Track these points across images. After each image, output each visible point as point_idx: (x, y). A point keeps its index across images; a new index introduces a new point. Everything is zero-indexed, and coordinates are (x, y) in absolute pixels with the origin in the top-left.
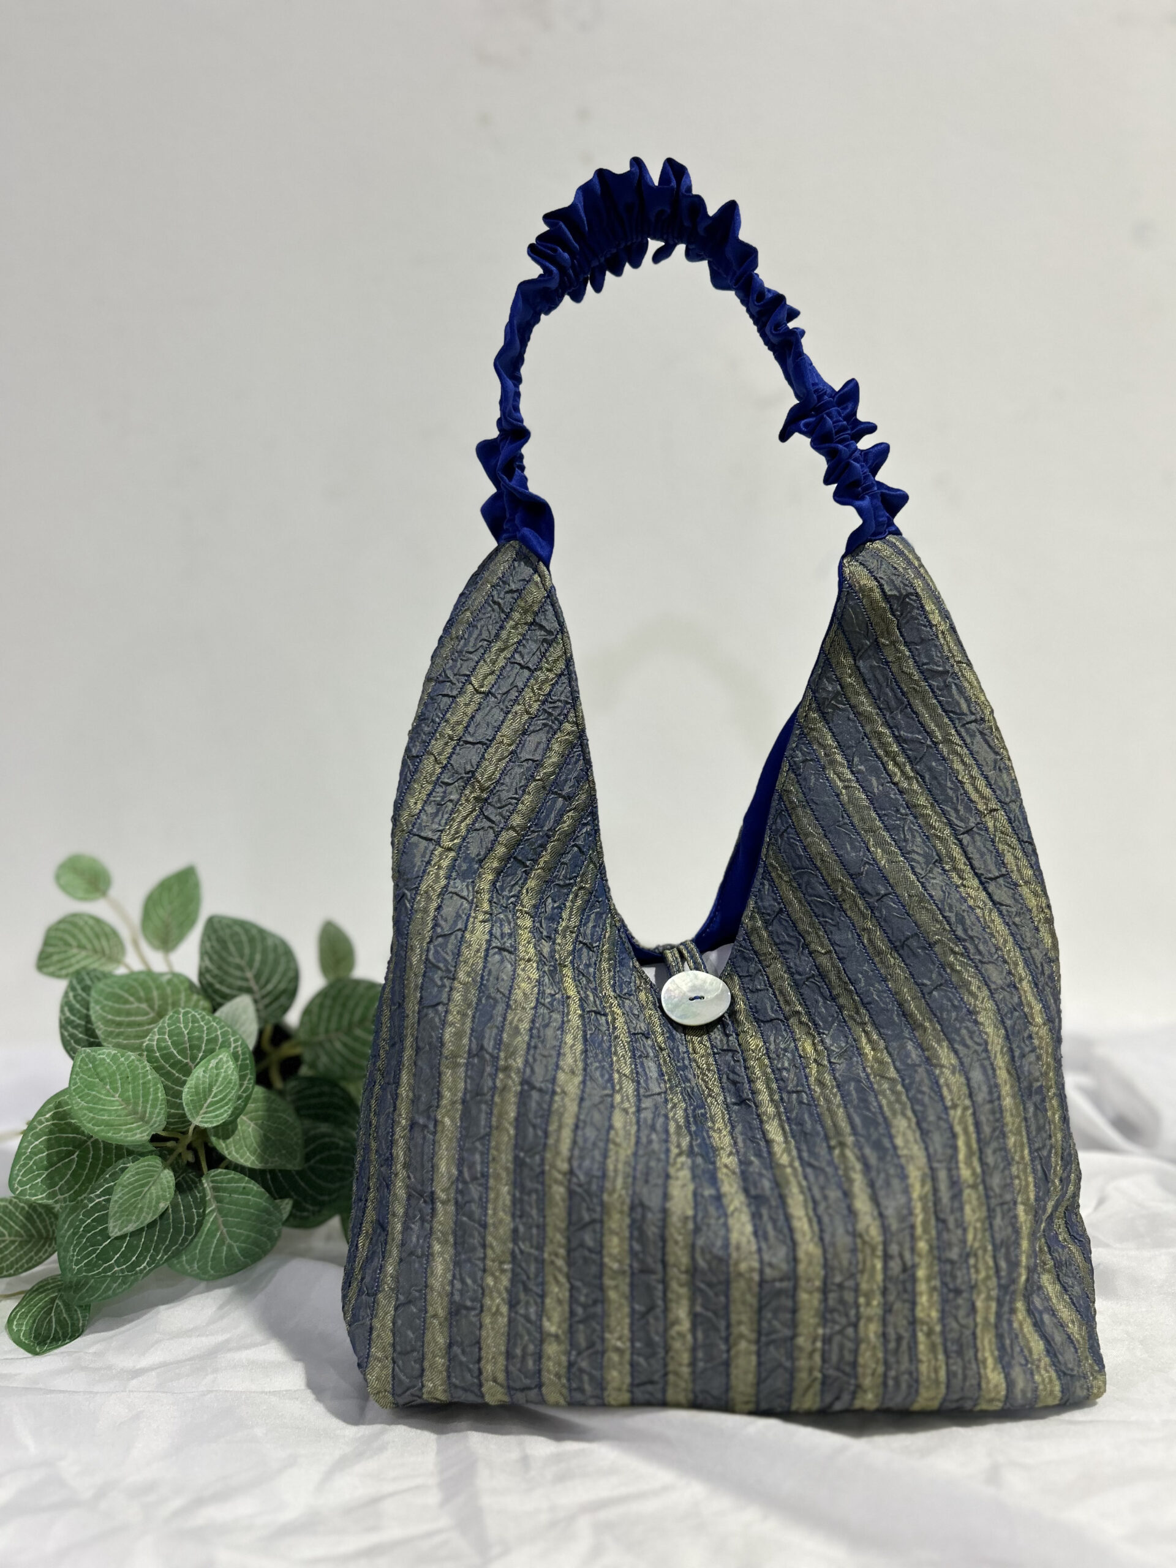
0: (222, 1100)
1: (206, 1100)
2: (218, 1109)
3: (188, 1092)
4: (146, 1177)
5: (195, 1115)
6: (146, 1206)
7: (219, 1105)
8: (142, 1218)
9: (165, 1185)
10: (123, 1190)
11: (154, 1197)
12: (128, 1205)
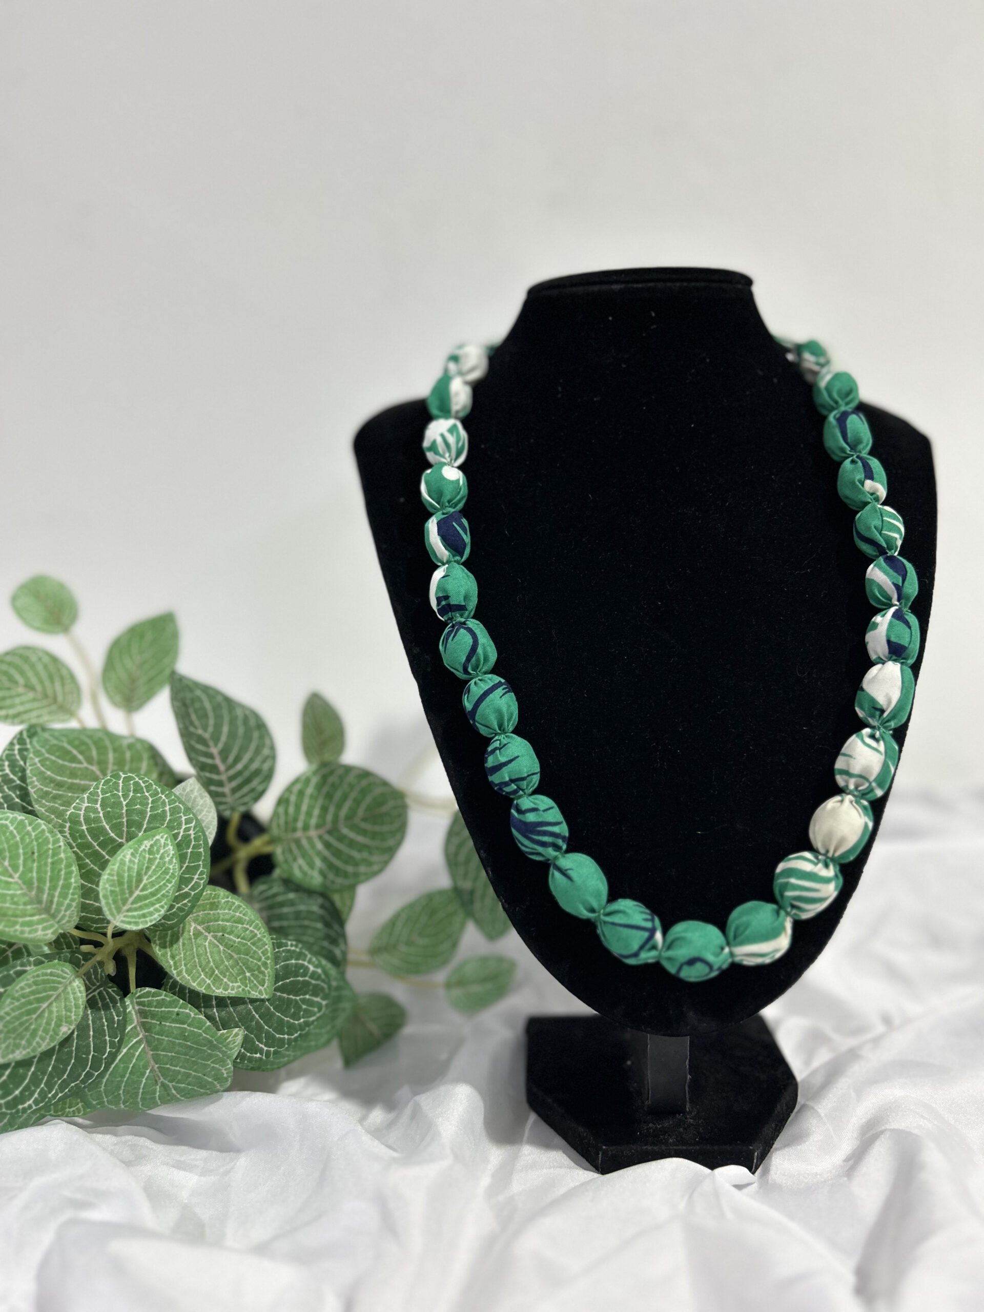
0: (153, 894)
1: (131, 893)
3: (108, 879)
4: (45, 990)
5: (115, 912)
6: (42, 1029)
7: (148, 901)
8: (34, 1044)
9: (71, 1002)
10: (13, 1003)
11: (55, 1017)
12: (17, 1023)
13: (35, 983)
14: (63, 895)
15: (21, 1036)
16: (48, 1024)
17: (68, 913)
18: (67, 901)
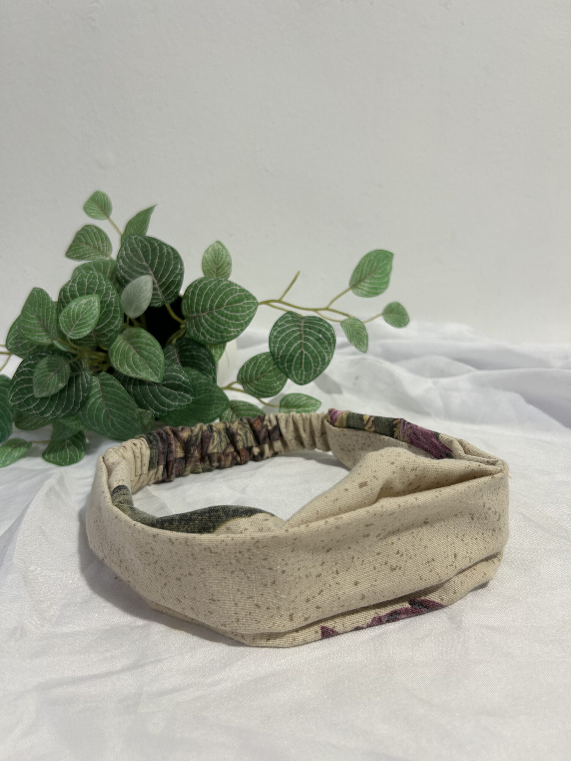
0: (84, 323)
1: (74, 322)
2: (80, 328)
3: (63, 316)
5: (68, 330)
7: (81, 327)
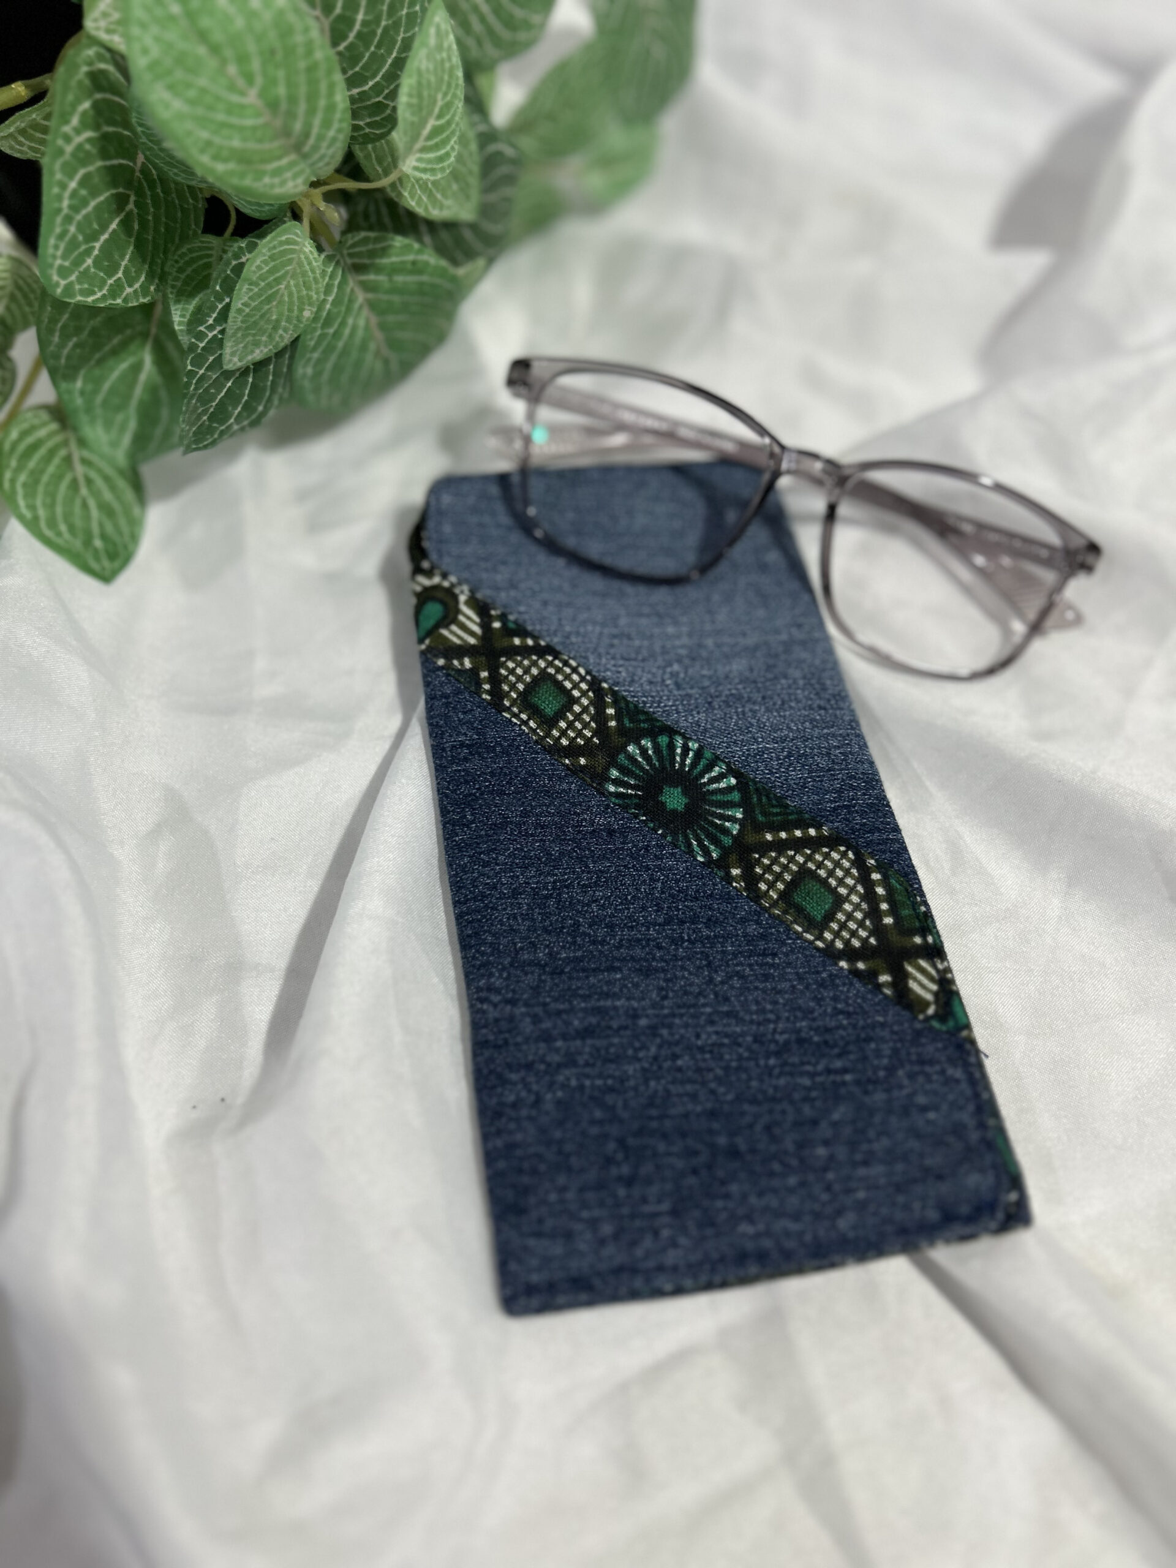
4: (283, 264)
6: (284, 318)
8: (277, 339)
9: (309, 277)
10: (251, 290)
11: (296, 301)
12: (257, 317)
13: (272, 258)
14: (327, 124)
15: (262, 332)
16: (290, 310)
17: (331, 151)
18: (331, 133)
